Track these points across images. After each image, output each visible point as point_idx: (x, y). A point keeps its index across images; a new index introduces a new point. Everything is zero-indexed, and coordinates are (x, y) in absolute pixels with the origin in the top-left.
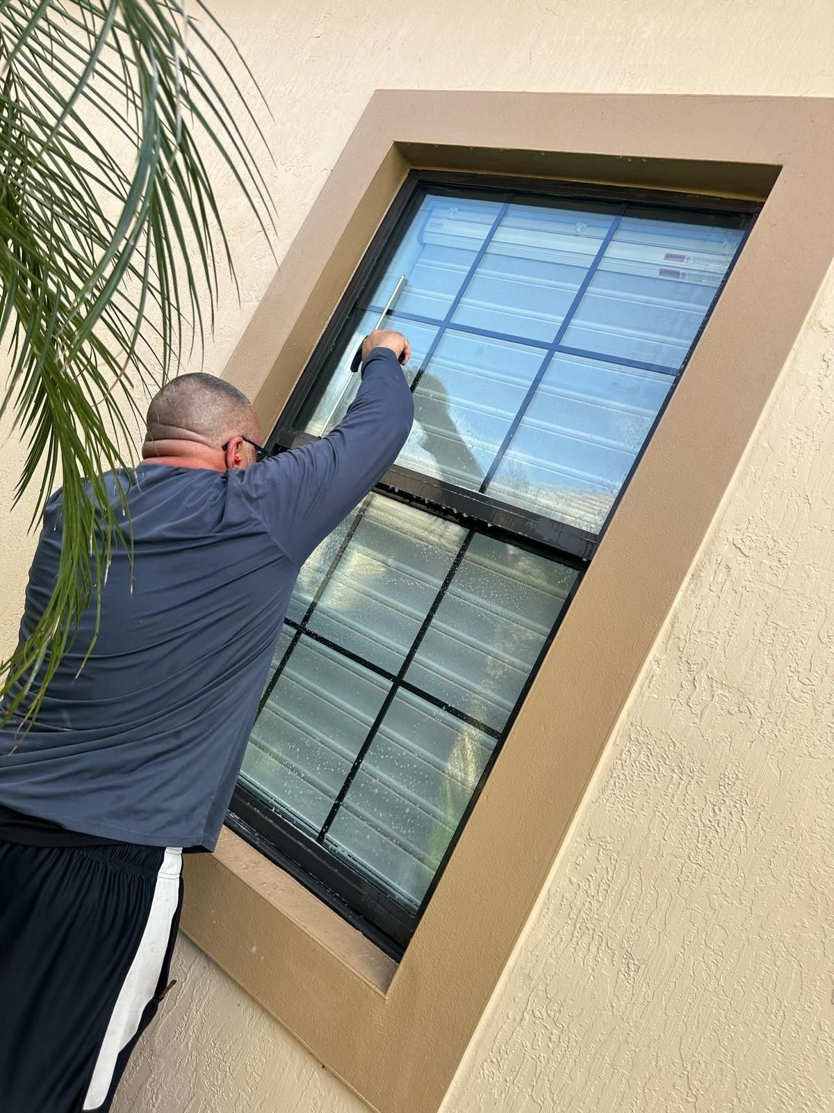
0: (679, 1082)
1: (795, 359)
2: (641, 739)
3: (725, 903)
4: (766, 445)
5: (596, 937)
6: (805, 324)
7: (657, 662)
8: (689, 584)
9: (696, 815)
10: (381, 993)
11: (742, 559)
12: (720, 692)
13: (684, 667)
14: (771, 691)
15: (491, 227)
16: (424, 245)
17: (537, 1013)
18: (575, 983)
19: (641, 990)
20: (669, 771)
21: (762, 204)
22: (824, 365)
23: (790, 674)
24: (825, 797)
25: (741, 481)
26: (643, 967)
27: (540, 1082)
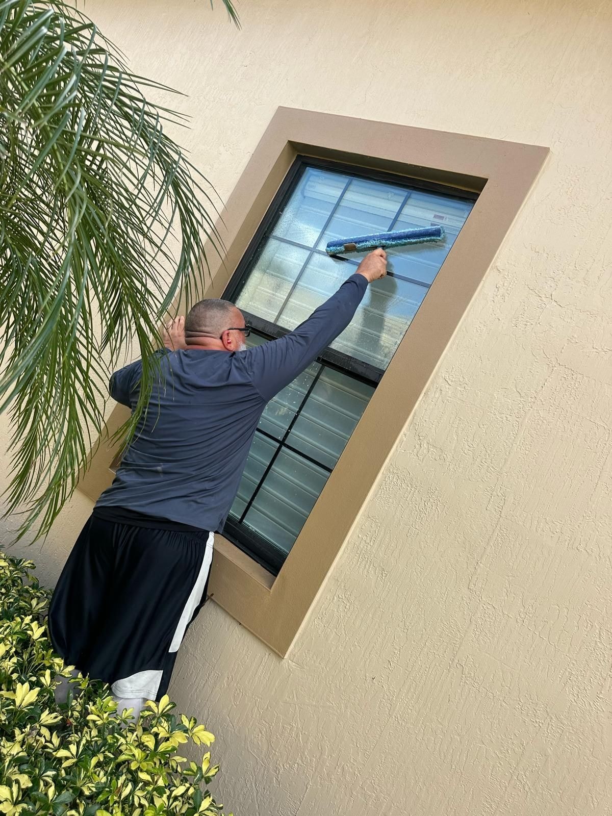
0: (401, 624)
1: (483, 286)
2: (395, 471)
3: (426, 546)
4: (464, 329)
5: (369, 562)
6: (490, 267)
7: (405, 435)
8: (423, 398)
9: (417, 506)
10: (269, 589)
11: (447, 386)
12: (432, 449)
13: (417, 438)
14: (455, 450)
15: (342, 190)
16: (304, 197)
17: (340, 596)
18: (358, 582)
19: (387, 584)
20: (406, 486)
21: (479, 195)
22: (496, 290)
23: (464, 442)
24: (474, 499)
25: (451, 348)
26: (389, 574)
27: (340, 626)
